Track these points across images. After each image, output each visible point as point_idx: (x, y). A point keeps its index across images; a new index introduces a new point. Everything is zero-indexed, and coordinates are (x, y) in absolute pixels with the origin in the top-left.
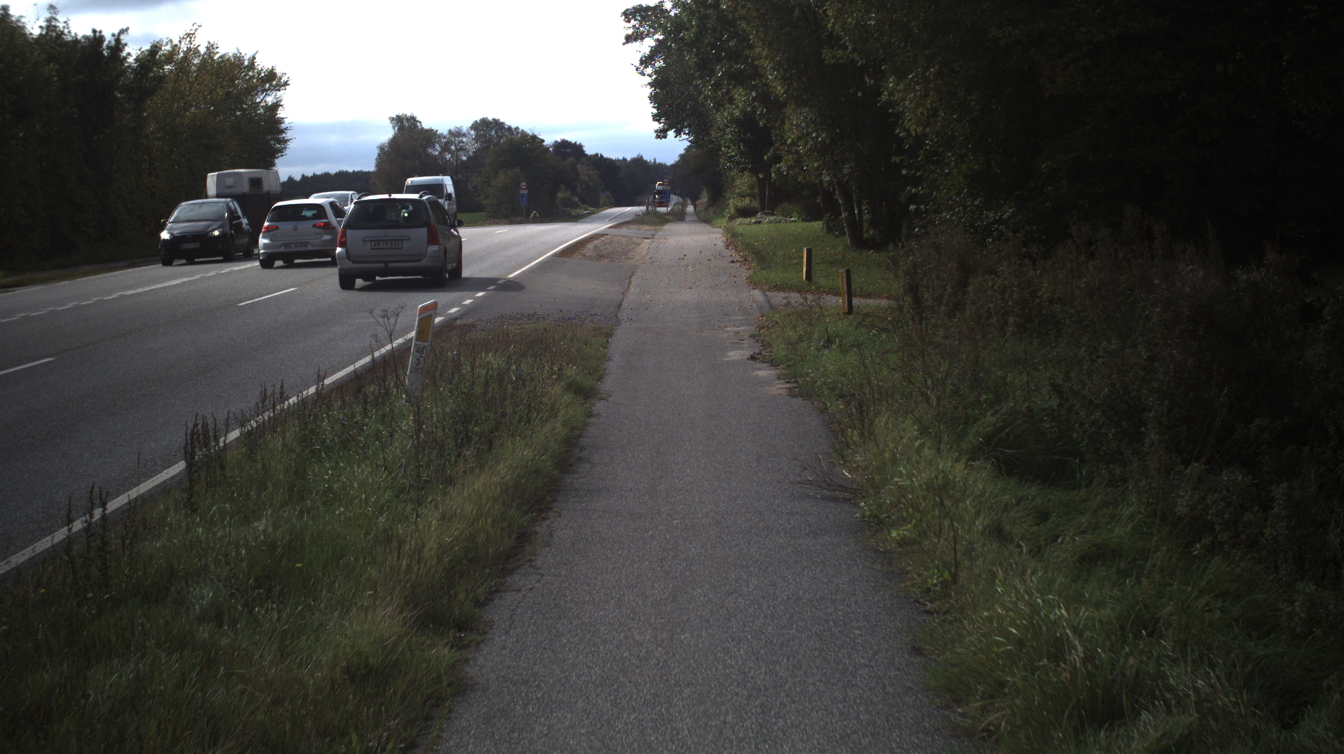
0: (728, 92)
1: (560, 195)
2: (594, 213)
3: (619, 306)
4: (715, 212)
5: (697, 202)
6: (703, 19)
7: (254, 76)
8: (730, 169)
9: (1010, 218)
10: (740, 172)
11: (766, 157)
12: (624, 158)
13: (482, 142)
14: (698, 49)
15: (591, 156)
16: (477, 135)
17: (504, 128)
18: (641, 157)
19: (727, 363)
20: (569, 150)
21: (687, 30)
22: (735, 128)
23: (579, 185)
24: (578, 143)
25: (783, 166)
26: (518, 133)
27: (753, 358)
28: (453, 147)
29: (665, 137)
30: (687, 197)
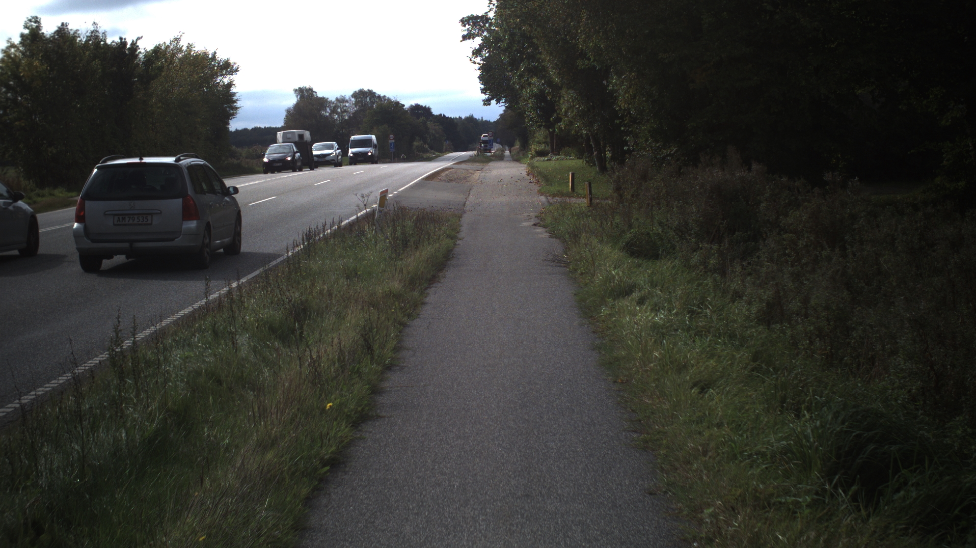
0: (528, 79)
1: (416, 144)
2: (440, 156)
3: (464, 204)
4: (523, 154)
5: (512, 149)
6: (512, 35)
7: (215, 65)
8: (532, 126)
9: (675, 153)
10: (538, 128)
11: (552, 119)
12: (460, 117)
13: (359, 106)
14: (509, 53)
15: (437, 116)
16: (356, 101)
17: (375, 96)
18: (473, 116)
19: (522, 227)
20: (421, 111)
21: (503, 41)
22: (534, 99)
23: (428, 136)
24: (427, 106)
26: (385, 100)
27: (535, 225)
28: (339, 110)
29: (489, 104)
30: (505, 145)
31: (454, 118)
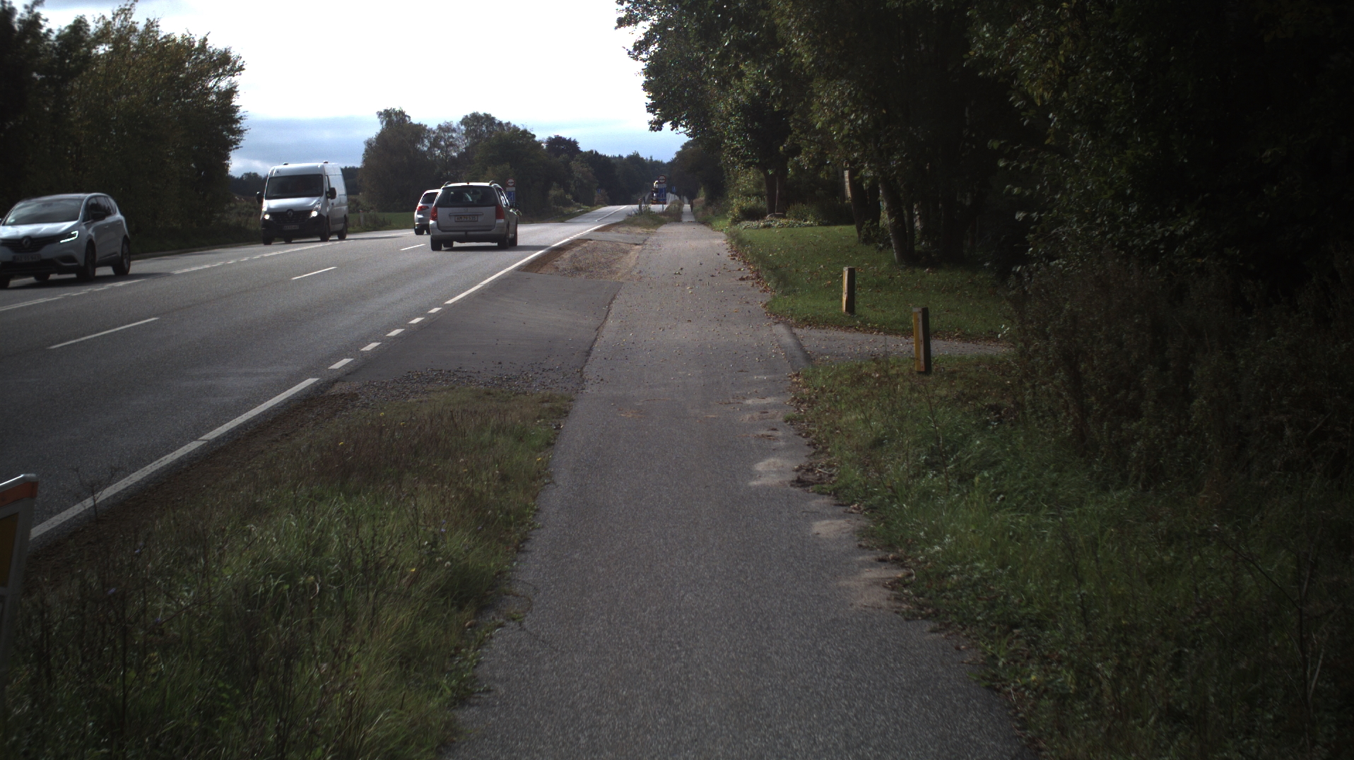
0: (737, 65)
1: (553, 193)
2: (587, 212)
3: (588, 353)
4: (714, 213)
5: (694, 201)
7: (205, 59)
8: (733, 164)
10: (745, 167)
11: (781, 148)
12: (620, 155)
13: (472, 137)
14: (700, 13)
15: (586, 153)
16: (467, 130)
18: (638, 154)
19: (758, 492)
20: (563, 147)
22: (741, 116)
23: (572, 182)
24: (572, 140)
25: (803, 159)
26: (510, 128)
27: (801, 481)
28: (443, 143)
29: (660, 129)
30: (684, 195)
31: (611, 158)
